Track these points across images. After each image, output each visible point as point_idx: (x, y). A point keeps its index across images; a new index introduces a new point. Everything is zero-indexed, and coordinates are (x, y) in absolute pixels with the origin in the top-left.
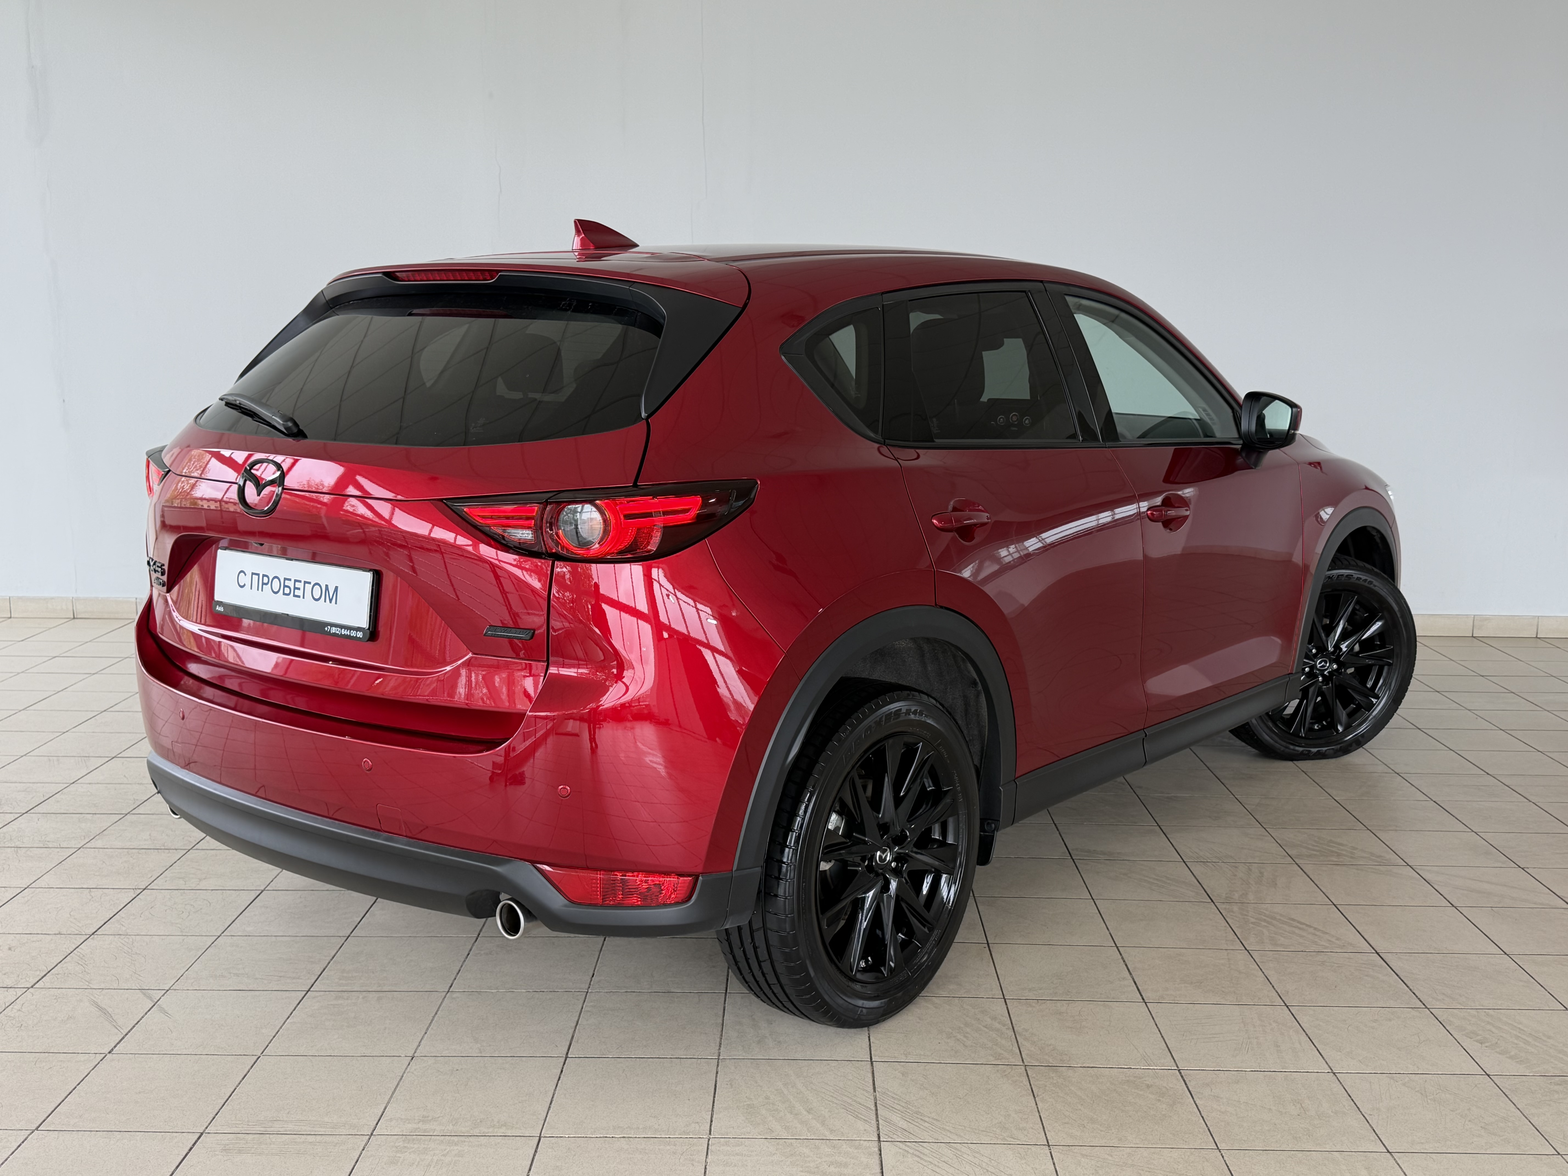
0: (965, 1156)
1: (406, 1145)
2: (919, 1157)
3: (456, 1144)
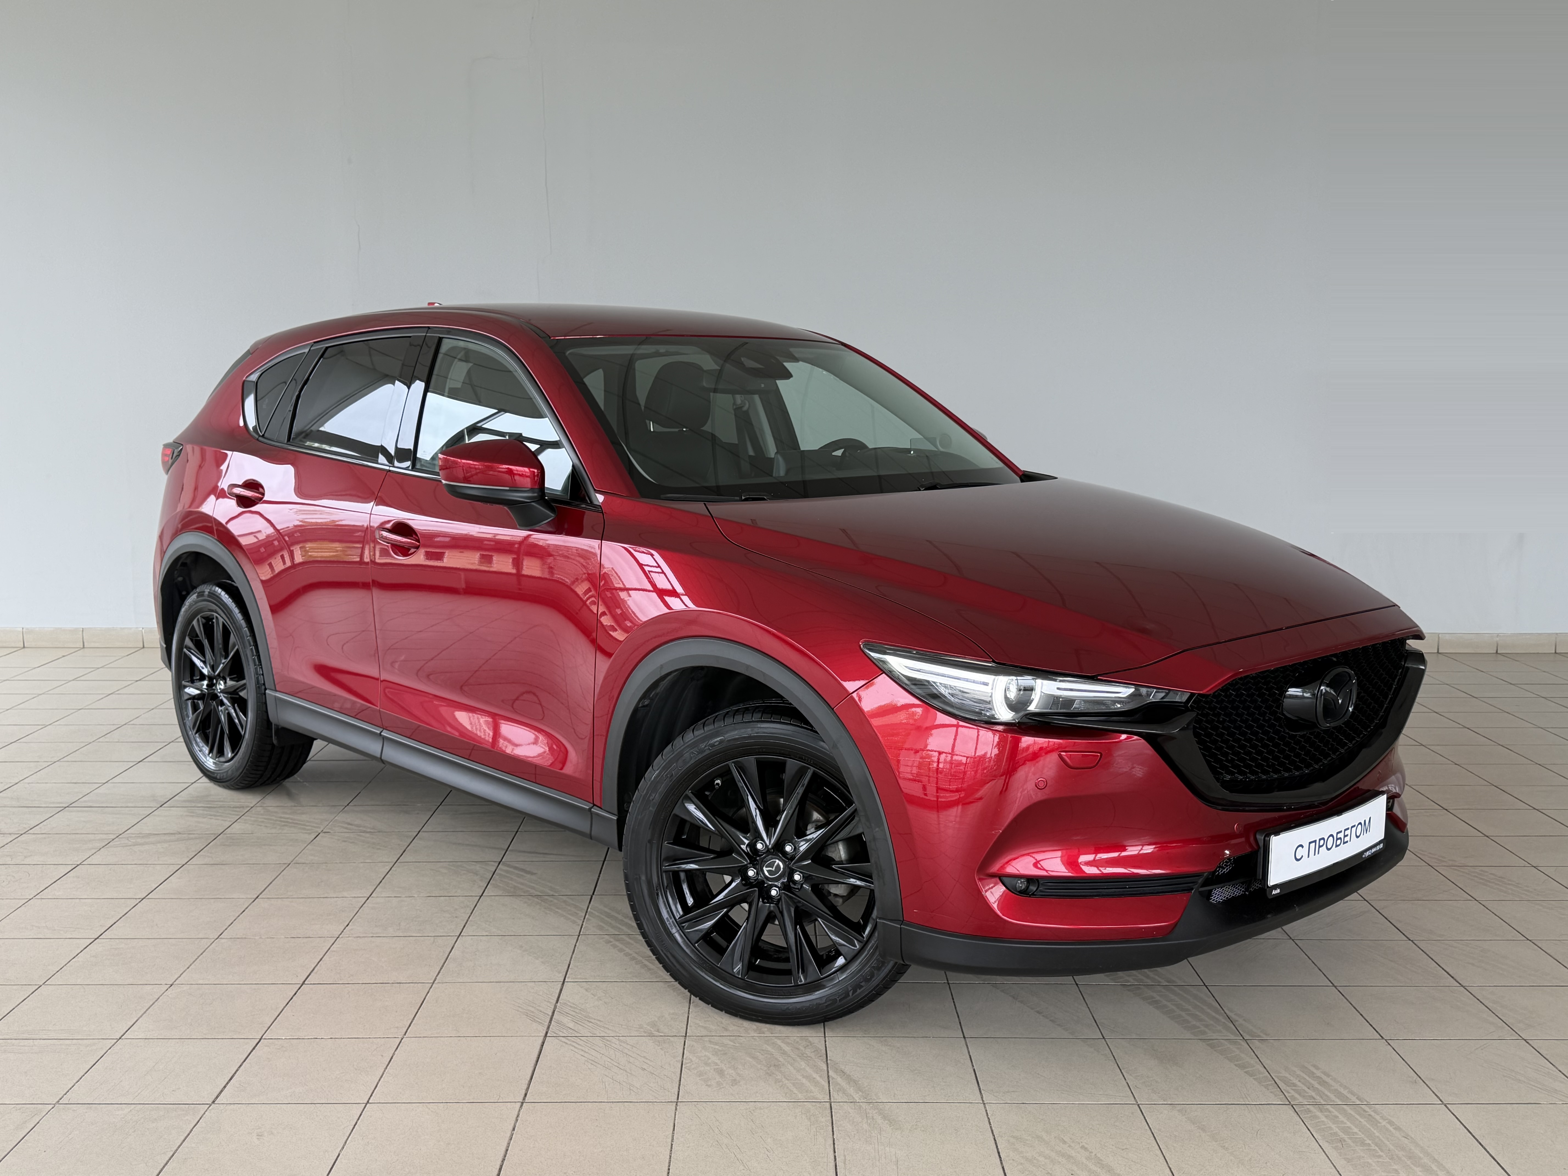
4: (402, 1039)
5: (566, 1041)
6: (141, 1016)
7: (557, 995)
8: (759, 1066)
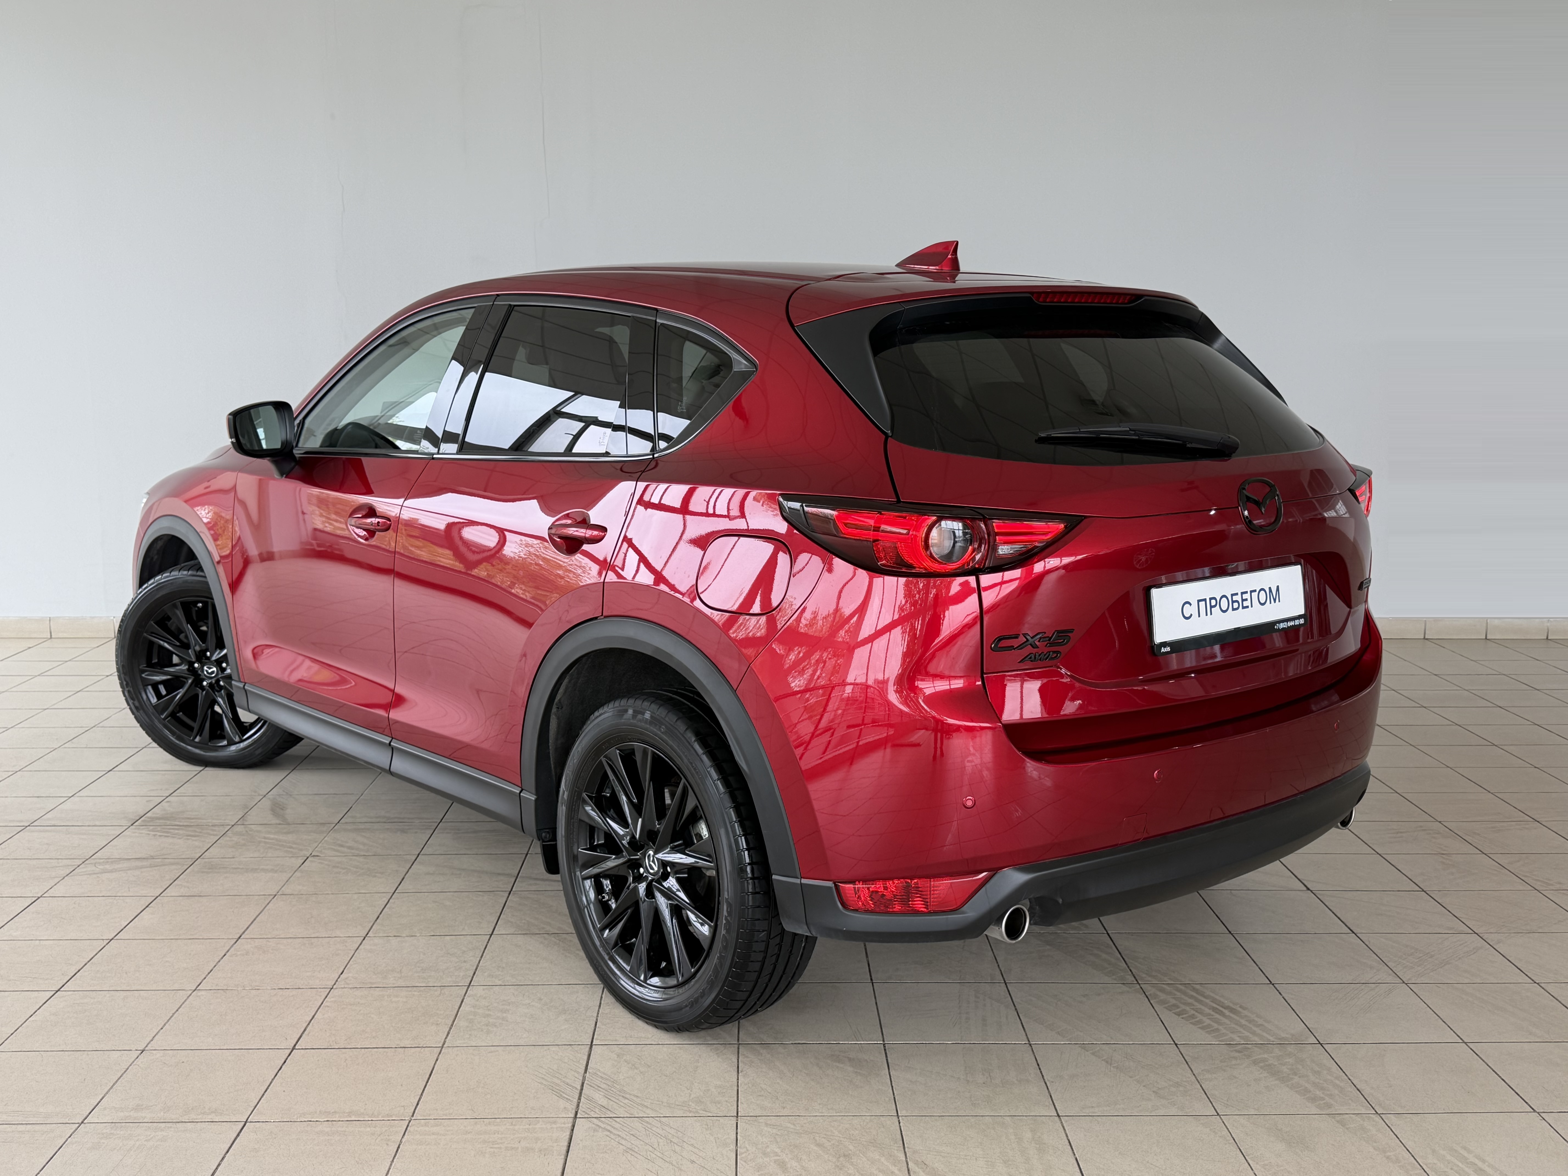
0: (654, 1129)
1: (112, 1132)
2: (609, 1131)
3: (162, 1130)
4: (410, 1121)
5: (600, 1124)
6: (107, 1093)
7: (585, 1063)
8: (826, 1156)
